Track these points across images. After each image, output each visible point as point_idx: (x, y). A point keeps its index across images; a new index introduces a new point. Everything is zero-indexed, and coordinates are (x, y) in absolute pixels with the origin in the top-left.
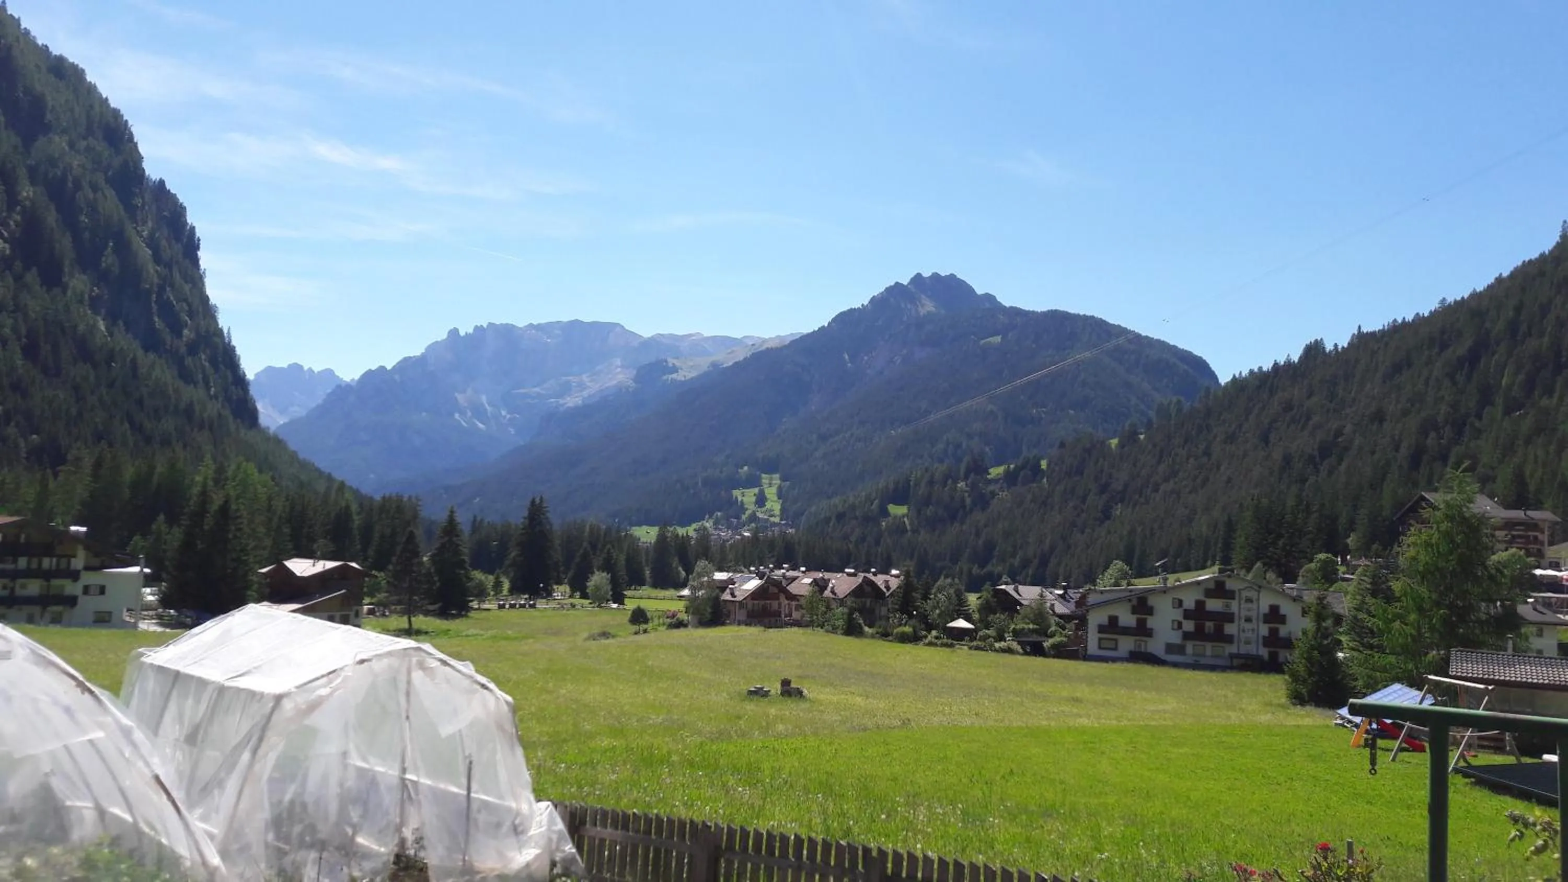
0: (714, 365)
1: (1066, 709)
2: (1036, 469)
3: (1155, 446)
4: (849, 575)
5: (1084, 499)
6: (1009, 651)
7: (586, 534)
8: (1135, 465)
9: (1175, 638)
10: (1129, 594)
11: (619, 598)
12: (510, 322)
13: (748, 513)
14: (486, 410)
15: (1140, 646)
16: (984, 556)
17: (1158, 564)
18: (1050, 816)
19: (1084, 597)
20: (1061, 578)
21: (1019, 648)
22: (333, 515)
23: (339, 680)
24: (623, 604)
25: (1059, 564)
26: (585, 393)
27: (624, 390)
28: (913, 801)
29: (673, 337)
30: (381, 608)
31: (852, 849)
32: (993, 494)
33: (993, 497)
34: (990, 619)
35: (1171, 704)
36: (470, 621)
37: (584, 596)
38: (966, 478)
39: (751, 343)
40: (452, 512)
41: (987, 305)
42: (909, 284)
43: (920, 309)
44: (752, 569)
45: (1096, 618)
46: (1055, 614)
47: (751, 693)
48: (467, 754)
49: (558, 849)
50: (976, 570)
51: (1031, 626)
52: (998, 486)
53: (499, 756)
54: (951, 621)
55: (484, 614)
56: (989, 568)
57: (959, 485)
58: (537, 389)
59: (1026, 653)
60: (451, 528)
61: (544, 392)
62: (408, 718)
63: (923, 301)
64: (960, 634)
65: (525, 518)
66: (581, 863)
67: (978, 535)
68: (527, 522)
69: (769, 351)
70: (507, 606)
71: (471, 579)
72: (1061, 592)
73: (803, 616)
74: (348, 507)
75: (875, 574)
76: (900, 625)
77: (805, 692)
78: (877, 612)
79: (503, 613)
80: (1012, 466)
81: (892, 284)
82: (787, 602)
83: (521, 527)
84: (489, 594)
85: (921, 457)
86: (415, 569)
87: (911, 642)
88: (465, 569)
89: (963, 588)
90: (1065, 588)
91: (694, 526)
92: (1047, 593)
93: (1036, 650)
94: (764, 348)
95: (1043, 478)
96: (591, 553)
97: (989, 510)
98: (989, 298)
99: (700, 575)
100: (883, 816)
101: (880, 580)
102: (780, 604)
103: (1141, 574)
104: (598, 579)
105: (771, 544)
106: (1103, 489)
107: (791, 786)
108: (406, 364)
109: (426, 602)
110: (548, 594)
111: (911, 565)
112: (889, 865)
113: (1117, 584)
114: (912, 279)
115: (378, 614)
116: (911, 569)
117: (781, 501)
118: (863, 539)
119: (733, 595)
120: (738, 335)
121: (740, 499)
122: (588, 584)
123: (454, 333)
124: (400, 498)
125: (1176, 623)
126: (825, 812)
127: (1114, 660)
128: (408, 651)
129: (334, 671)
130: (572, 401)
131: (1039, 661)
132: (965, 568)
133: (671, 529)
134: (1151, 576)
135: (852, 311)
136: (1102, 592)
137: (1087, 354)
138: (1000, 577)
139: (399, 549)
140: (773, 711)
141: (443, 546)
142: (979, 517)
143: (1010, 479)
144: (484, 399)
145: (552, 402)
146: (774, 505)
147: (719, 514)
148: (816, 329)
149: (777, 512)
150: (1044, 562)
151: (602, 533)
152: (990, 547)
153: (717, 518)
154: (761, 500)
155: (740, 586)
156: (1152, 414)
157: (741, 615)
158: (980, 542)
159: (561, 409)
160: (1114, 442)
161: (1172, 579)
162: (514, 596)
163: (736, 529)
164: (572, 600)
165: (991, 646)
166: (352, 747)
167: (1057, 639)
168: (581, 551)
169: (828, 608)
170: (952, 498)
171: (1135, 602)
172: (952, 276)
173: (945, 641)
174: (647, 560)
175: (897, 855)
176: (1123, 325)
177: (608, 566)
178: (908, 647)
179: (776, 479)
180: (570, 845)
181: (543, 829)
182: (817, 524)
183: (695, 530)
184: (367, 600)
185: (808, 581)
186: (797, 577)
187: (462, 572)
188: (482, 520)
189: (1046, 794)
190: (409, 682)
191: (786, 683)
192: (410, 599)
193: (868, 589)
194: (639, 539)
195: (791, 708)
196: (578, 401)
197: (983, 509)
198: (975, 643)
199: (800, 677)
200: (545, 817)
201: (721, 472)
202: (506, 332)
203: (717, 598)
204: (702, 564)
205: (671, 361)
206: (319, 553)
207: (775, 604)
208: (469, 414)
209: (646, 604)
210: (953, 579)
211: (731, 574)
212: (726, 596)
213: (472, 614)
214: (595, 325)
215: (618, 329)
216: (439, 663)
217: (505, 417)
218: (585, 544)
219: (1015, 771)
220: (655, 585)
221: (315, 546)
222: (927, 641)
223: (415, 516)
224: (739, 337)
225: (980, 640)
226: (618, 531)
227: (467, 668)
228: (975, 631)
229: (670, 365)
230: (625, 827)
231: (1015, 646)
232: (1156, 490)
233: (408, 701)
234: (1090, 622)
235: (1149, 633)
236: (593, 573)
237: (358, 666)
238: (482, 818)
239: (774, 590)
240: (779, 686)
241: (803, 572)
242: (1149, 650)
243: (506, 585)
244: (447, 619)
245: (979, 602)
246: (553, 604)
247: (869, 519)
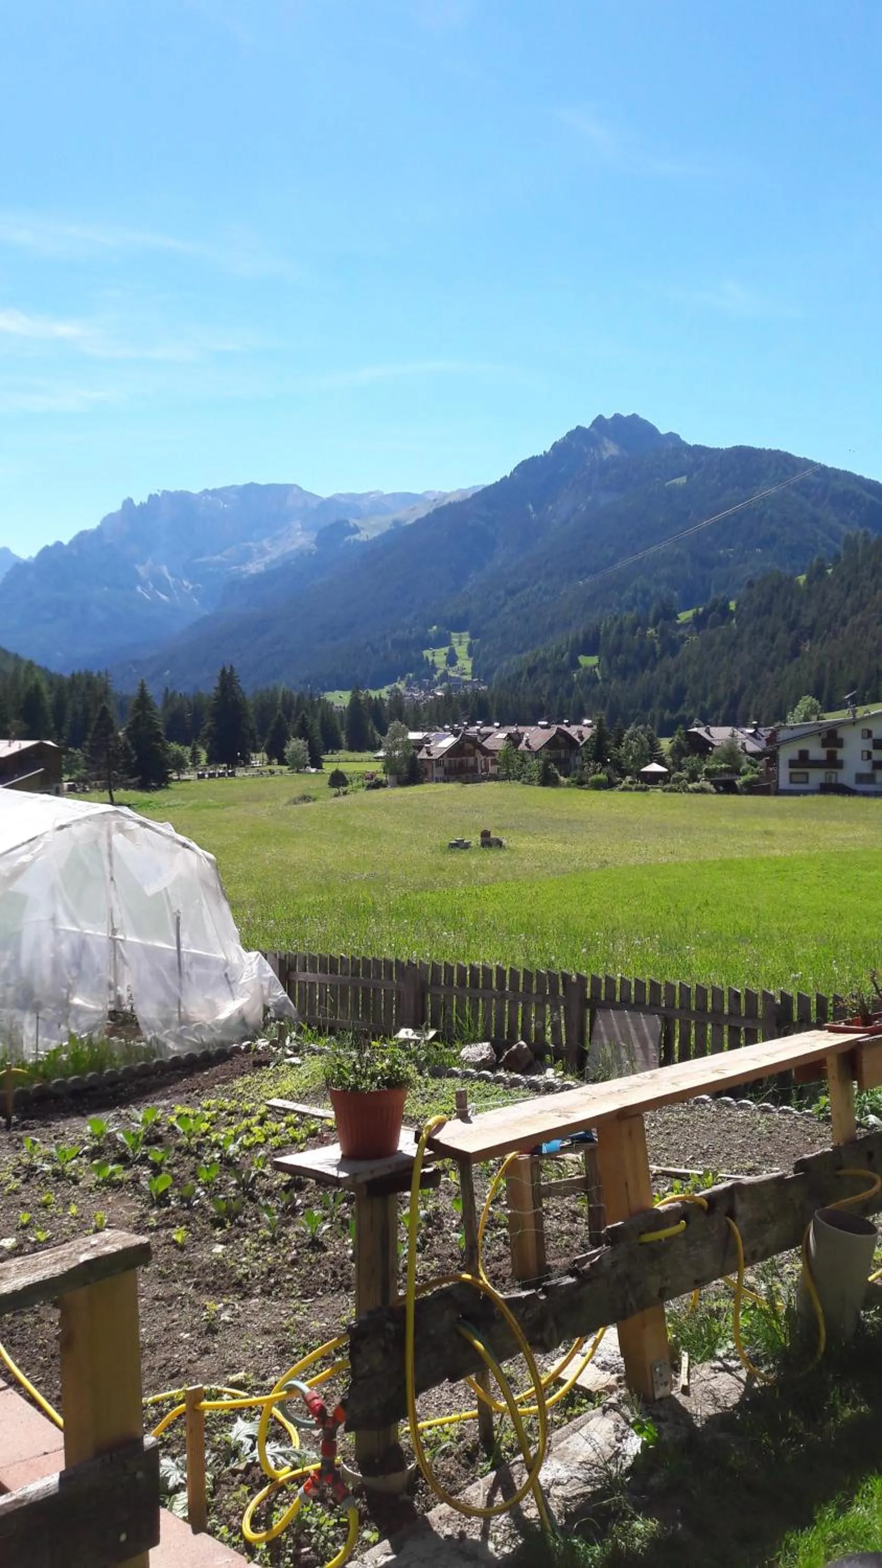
0: (396, 523)
1: (760, 843)
2: (725, 613)
3: (843, 580)
4: (543, 727)
5: (773, 639)
6: (702, 791)
7: (279, 702)
8: (823, 598)
9: (865, 768)
10: (818, 728)
11: (317, 763)
12: (185, 489)
13: (440, 672)
14: (167, 580)
15: (830, 778)
16: (675, 702)
17: (847, 697)
18: (745, 941)
19: (774, 734)
20: (752, 717)
21: (712, 787)
22: (23, 696)
23: (40, 846)
24: (321, 768)
25: (750, 703)
26: (267, 559)
27: (306, 554)
28: (612, 934)
29: (351, 496)
30: (82, 784)
31: (552, 977)
32: (683, 639)
33: (683, 642)
34: (682, 761)
35: (862, 831)
36: (170, 792)
37: (282, 762)
38: (655, 623)
39: (432, 498)
40: (143, 686)
41: (671, 445)
42: (591, 426)
43: (604, 453)
44: (447, 727)
45: (787, 754)
46: (746, 752)
47: (452, 846)
48: (175, 911)
49: (270, 995)
50: (667, 715)
51: (723, 766)
52: (688, 630)
53: (205, 911)
54: (645, 766)
55: (184, 784)
56: (680, 712)
57: (649, 632)
58: (218, 557)
59: (719, 792)
60: (143, 701)
61: (224, 559)
62: (112, 879)
63: (606, 445)
64: (654, 778)
65: (216, 688)
66: (293, 1007)
67: (668, 680)
68: (219, 693)
69: (451, 505)
70: (207, 776)
71: (168, 751)
72: (752, 731)
73: (499, 770)
74: (37, 687)
75: (568, 725)
76: (595, 773)
77: (504, 842)
78: (572, 761)
79: (202, 783)
80: (701, 610)
81: (574, 428)
82: (482, 758)
83: (214, 697)
84: (187, 765)
85: (610, 606)
86: (112, 743)
87: (605, 788)
88: (161, 741)
89: (655, 733)
90: (755, 727)
91: (387, 688)
92: (738, 733)
93: (728, 788)
94: (445, 503)
95: (732, 619)
96: (285, 719)
97: (680, 655)
98: (673, 437)
99: (394, 737)
100: (584, 950)
101: (573, 731)
102: (476, 759)
103: (830, 709)
104: (295, 745)
105: (465, 703)
106: (792, 626)
107: (494, 928)
108: (82, 538)
109: (126, 776)
110: (246, 762)
111: (603, 714)
112: (588, 989)
113: (806, 719)
114: (593, 423)
115: (78, 790)
116: (604, 718)
117: (472, 659)
118: (555, 692)
119: (429, 753)
120: (419, 491)
121: (430, 659)
122: (286, 750)
123: (128, 503)
124: (89, 675)
125: (865, 754)
126: (527, 950)
127: (805, 793)
128: (107, 815)
129: (34, 839)
130: (254, 567)
131: (733, 798)
132: (657, 713)
133: (364, 693)
134: (839, 709)
135: (533, 459)
136: (792, 728)
137: (773, 490)
138: (691, 720)
139: (93, 725)
140: (473, 862)
141: (137, 719)
142: (669, 662)
143: (699, 621)
144: (165, 569)
145: (234, 570)
146: (465, 663)
147: (411, 675)
148: (498, 480)
149: (469, 670)
150: (734, 702)
151: (295, 700)
152: (681, 691)
153: (409, 680)
154: (452, 659)
155: (437, 744)
156: (839, 547)
157: (438, 772)
158: (671, 686)
159: (244, 576)
160: (802, 578)
161: (861, 711)
162: (212, 766)
163: (429, 689)
164: (270, 767)
165: (685, 787)
166: (60, 911)
167: (749, 776)
168: (275, 719)
169: (524, 760)
170: (642, 645)
171: (824, 736)
172: (635, 416)
173: (639, 785)
174: (342, 725)
175: (595, 979)
176: (809, 458)
177: (303, 733)
178: (603, 793)
179: (466, 637)
180: (282, 991)
181: (255, 976)
182: (509, 680)
183: (388, 692)
184: (66, 777)
185: (502, 735)
186: (491, 734)
187: (159, 744)
188: (174, 693)
189: (740, 921)
190: (110, 845)
191: (485, 834)
192: (109, 774)
193: (562, 740)
194: (333, 704)
195: (492, 857)
196: (261, 568)
197: (673, 655)
198: (668, 786)
199: (497, 828)
200: (255, 967)
201: (410, 632)
202: (181, 500)
203: (414, 757)
204: (395, 725)
205: (353, 522)
206: (13, 733)
207: (471, 760)
208: (151, 585)
209: (343, 767)
210: (646, 725)
211: (426, 734)
212: (423, 755)
213: (172, 785)
214: (270, 488)
215: (295, 491)
216: (138, 826)
217: (187, 588)
218: (279, 712)
219: (709, 902)
220: (351, 749)
221: (9, 727)
222: (621, 787)
223: (106, 692)
224: (420, 492)
225: (674, 782)
226: (311, 696)
227: (167, 828)
228: (669, 774)
229: (352, 525)
230: (334, 970)
231: (708, 785)
232: (844, 623)
233: (111, 864)
234: (781, 758)
235: (839, 765)
236: (289, 739)
237: (58, 832)
238: (196, 971)
239: (469, 746)
240: (479, 838)
241: (497, 727)
242: (839, 782)
243: (204, 756)
244: (148, 791)
245: (671, 745)
246: (252, 772)
247: (561, 672)
